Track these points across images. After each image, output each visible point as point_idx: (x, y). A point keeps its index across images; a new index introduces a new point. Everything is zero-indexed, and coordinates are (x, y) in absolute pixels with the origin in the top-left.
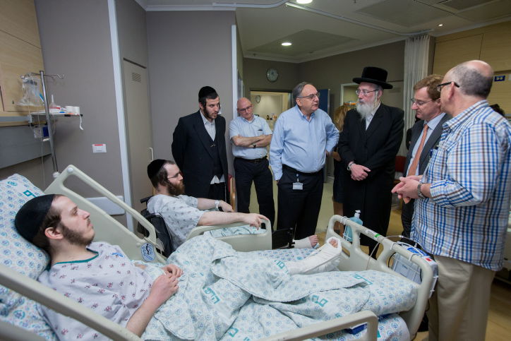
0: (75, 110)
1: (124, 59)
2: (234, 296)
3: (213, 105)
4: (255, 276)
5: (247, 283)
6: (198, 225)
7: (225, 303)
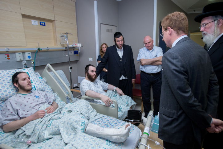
0: (79, 45)
1: (100, 24)
2: (55, 127)
3: (119, 41)
4: (68, 124)
5: (62, 125)
6: (86, 95)
7: (50, 129)
